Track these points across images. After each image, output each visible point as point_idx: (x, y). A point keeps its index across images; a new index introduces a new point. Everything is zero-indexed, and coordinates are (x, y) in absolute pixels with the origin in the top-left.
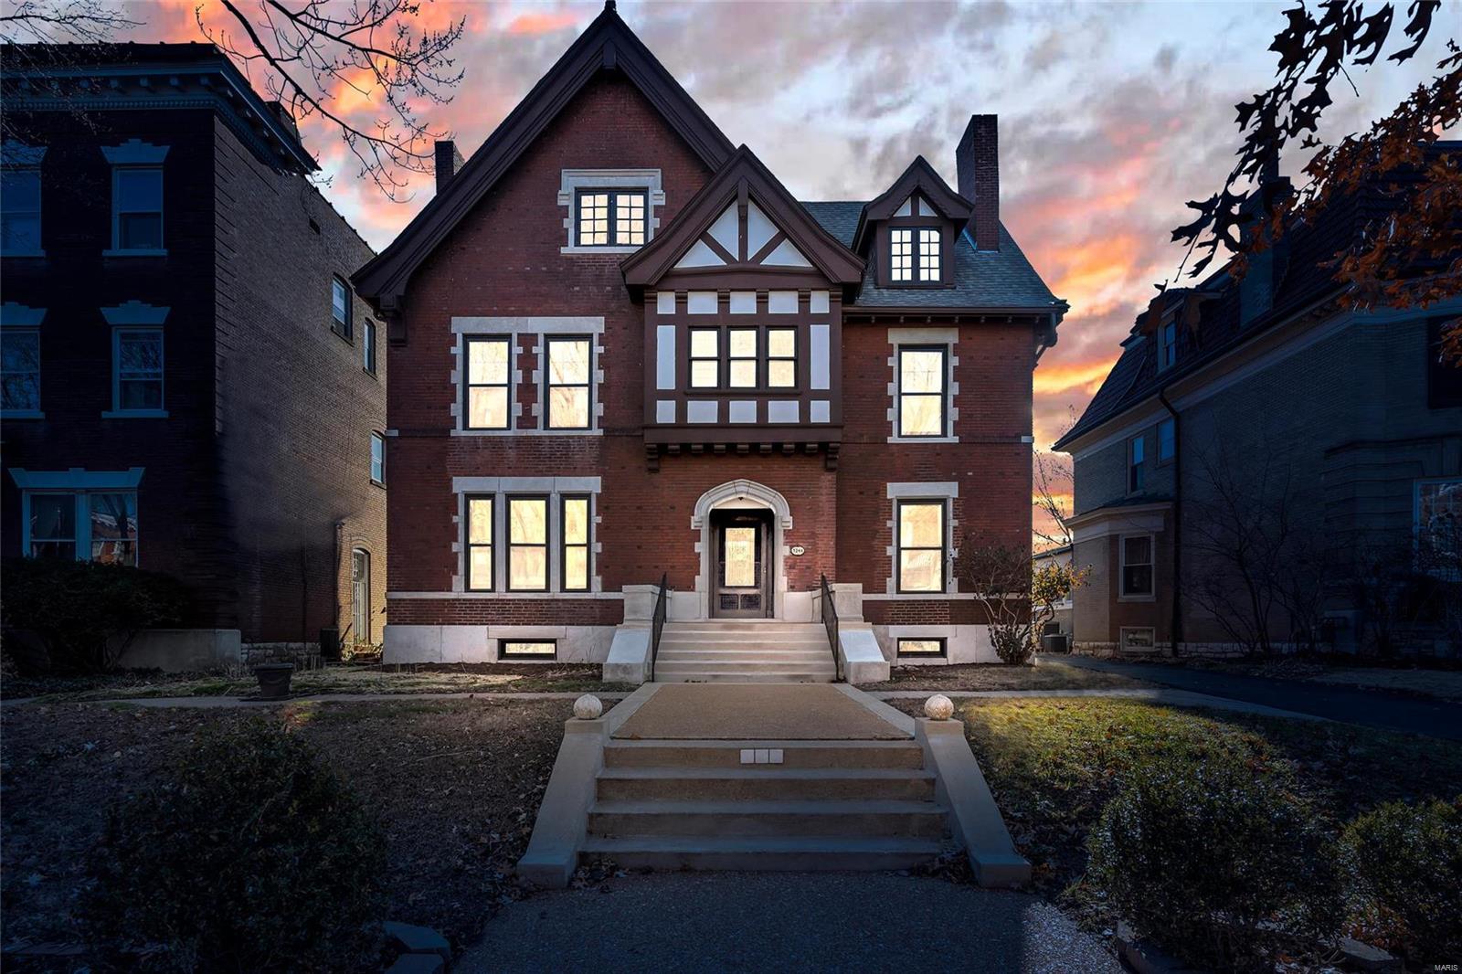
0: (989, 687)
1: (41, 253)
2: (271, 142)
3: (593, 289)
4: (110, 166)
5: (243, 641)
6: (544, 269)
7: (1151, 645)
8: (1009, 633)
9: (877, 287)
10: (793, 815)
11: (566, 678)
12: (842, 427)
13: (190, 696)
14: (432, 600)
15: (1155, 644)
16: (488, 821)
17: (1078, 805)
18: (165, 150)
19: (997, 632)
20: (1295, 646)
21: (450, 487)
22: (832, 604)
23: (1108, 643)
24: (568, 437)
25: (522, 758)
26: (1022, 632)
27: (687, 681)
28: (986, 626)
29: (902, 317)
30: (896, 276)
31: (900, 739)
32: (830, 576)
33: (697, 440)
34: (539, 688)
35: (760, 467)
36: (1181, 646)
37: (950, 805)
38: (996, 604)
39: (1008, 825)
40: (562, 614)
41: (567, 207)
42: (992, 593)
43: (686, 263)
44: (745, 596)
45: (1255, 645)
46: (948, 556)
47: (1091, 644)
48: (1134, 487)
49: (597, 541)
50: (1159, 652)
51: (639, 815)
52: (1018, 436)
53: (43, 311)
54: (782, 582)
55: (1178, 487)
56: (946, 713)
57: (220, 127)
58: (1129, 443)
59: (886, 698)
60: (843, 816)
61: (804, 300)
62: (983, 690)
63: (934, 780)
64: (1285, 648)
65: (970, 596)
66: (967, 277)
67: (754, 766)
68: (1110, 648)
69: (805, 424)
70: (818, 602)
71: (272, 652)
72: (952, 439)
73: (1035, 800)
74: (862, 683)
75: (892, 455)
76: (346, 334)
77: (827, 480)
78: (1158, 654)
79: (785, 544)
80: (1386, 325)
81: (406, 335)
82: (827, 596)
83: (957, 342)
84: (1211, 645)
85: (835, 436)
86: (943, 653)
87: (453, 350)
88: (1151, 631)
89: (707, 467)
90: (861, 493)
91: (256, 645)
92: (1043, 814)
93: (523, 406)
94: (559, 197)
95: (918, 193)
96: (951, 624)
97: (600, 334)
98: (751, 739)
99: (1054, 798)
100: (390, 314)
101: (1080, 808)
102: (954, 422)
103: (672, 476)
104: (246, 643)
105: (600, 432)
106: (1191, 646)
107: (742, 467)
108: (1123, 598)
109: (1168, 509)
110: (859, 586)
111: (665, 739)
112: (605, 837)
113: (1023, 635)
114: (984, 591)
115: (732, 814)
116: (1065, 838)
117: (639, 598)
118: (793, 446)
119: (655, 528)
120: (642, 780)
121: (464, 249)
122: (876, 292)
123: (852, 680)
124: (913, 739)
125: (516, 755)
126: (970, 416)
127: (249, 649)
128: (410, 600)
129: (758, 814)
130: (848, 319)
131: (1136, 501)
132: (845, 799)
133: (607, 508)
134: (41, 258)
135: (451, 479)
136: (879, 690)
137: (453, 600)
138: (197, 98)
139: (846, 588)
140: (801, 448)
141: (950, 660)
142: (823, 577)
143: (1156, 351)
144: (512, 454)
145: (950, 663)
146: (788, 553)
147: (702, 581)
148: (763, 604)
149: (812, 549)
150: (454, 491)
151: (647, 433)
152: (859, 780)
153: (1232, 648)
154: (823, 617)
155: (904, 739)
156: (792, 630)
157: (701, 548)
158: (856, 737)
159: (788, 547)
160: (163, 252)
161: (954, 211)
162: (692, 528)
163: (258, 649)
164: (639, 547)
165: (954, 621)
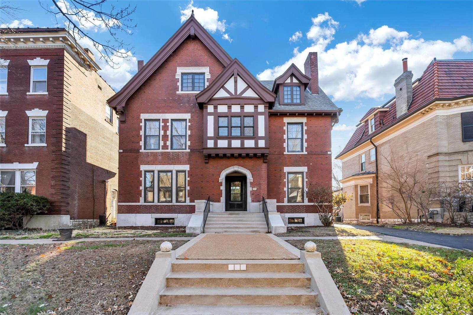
0: (322, 235)
1: (7, 94)
2: (84, 60)
3: (187, 105)
4: (30, 66)
5: (71, 219)
6: (171, 98)
7: (369, 220)
8: (326, 216)
9: (280, 105)
10: (250, 296)
11: (174, 232)
12: (269, 148)
13: (38, 239)
14: (133, 205)
15: (371, 219)
16: (115, 299)
17: (376, 292)
18: (48, 61)
19: (321, 216)
20: (420, 220)
21: (139, 168)
22: (266, 206)
23: (355, 219)
24: (178, 152)
25: (138, 267)
26: (330, 215)
27: (216, 233)
28: (318, 214)
29: (288, 114)
30: (286, 101)
31: (294, 259)
32: (265, 197)
33: (221, 153)
34: (162, 235)
35: (242, 162)
36: (379, 220)
37: (319, 292)
38: (321, 206)
39: (346, 302)
40: (176, 210)
41: (179, 79)
42: (319, 203)
43: (217, 96)
44: (237, 204)
45: (406, 220)
46: (304, 190)
47: (350, 219)
48: (362, 170)
49: (188, 186)
50: (372, 222)
51: (182, 296)
52: (327, 152)
53: (7, 112)
54: (249, 199)
55: (377, 169)
56: (313, 249)
57: (66, 54)
58: (360, 156)
59: (287, 239)
60: (271, 296)
61: (256, 107)
62: (320, 236)
63: (310, 278)
64: (416, 221)
65: (312, 204)
66: (309, 102)
67: (234, 271)
68: (356, 220)
69: (256, 148)
70: (261, 206)
71: (81, 222)
72: (305, 153)
73: (355, 289)
74: (277, 233)
75: (285, 158)
76: (110, 122)
77: (264, 166)
78: (372, 223)
79: (250, 187)
80: (447, 116)
81: (125, 119)
82: (265, 203)
83: (306, 122)
84: (390, 220)
85: (266, 151)
86: (303, 222)
87: (141, 124)
88: (369, 215)
89: (224, 162)
90: (275, 170)
91: (76, 220)
92: (361, 296)
93: (164, 142)
94: (176, 76)
95: (293, 75)
96: (306, 213)
97: (189, 119)
98: (233, 259)
99: (364, 287)
100: (120, 112)
101: (377, 294)
102: (306, 147)
103: (213, 165)
104: (72, 219)
105: (189, 151)
106: (383, 220)
107: (236, 162)
108: (360, 205)
109: (374, 177)
110: (275, 200)
111: (198, 259)
112: (167, 306)
113: (330, 217)
114: (317, 202)
115: (223, 295)
116: (373, 309)
117: (200, 204)
118: (253, 155)
119: (207, 182)
120: (186, 279)
121: (145, 92)
122: (279, 106)
123: (273, 232)
124: (299, 259)
125: (137, 266)
126: (311, 145)
127: (73, 222)
128: (126, 205)
129: (234, 295)
130: (271, 114)
131: (363, 174)
132: (272, 287)
133: (191, 175)
134: (6, 95)
135: (140, 166)
136: (283, 236)
137: (140, 205)
138: (59, 44)
139: (271, 201)
140: (255, 155)
141: (306, 225)
142: (263, 197)
143: (368, 128)
144: (160, 158)
145: (306, 226)
146: (251, 190)
147: (223, 199)
148: (244, 207)
149: (259, 189)
150: (141, 170)
151: (204, 150)
152: (279, 279)
153: (398, 221)
154: (263, 211)
155: (296, 259)
156: (252, 215)
157: (223, 188)
158: (276, 258)
159: (251, 188)
160: (47, 93)
161: (304, 81)
162: (220, 181)
163: (76, 222)
164: (202, 188)
165: (307, 212)
